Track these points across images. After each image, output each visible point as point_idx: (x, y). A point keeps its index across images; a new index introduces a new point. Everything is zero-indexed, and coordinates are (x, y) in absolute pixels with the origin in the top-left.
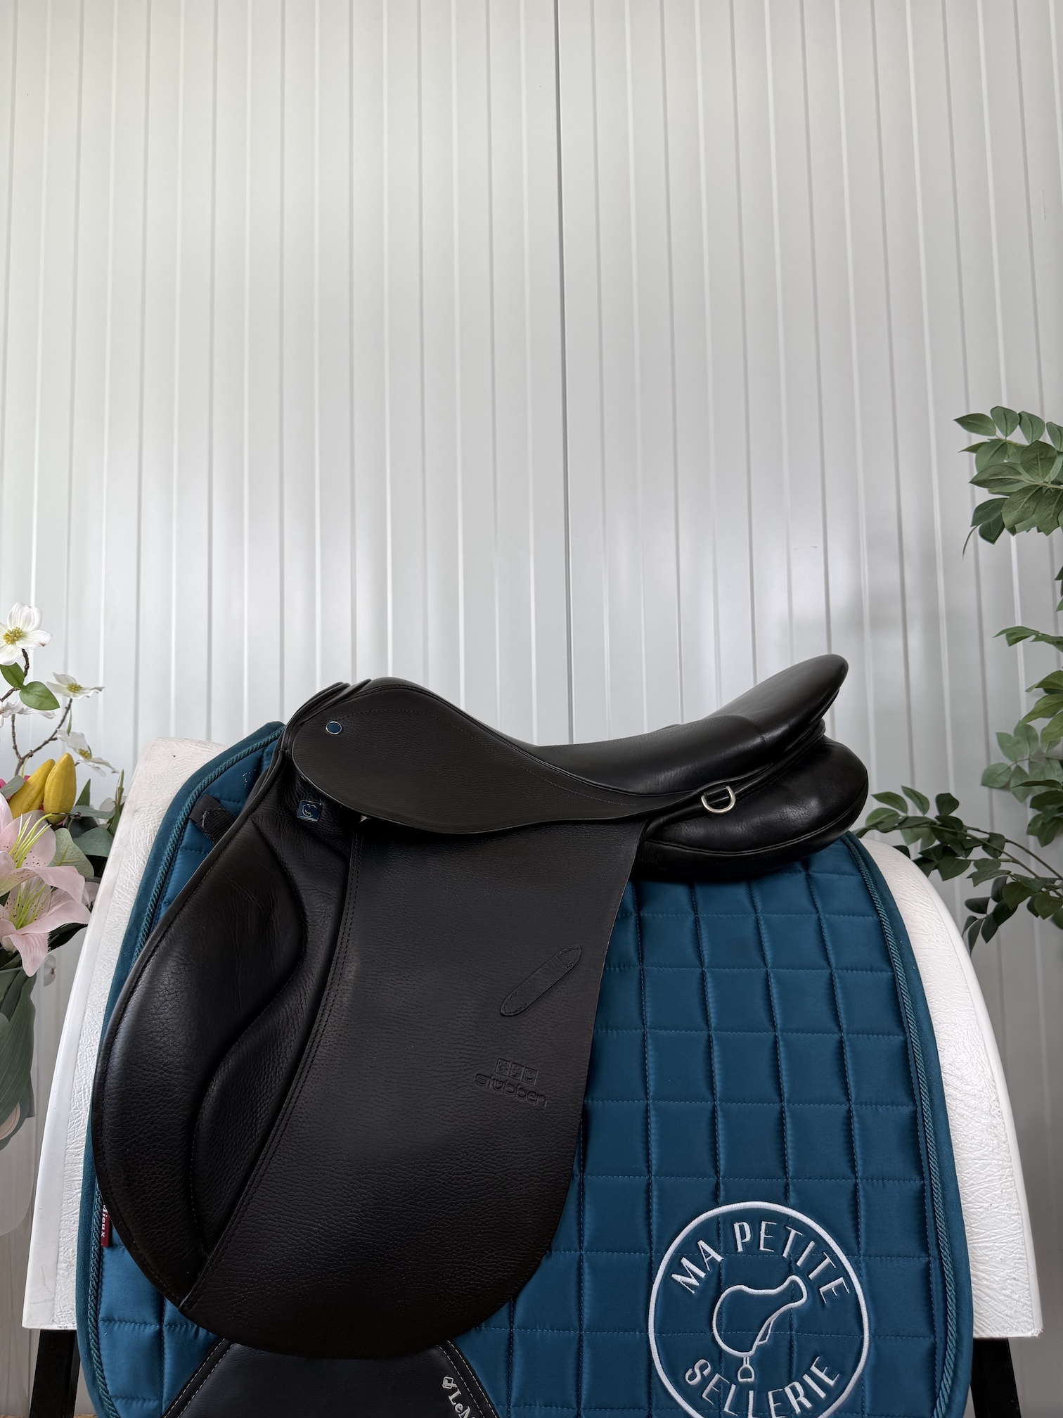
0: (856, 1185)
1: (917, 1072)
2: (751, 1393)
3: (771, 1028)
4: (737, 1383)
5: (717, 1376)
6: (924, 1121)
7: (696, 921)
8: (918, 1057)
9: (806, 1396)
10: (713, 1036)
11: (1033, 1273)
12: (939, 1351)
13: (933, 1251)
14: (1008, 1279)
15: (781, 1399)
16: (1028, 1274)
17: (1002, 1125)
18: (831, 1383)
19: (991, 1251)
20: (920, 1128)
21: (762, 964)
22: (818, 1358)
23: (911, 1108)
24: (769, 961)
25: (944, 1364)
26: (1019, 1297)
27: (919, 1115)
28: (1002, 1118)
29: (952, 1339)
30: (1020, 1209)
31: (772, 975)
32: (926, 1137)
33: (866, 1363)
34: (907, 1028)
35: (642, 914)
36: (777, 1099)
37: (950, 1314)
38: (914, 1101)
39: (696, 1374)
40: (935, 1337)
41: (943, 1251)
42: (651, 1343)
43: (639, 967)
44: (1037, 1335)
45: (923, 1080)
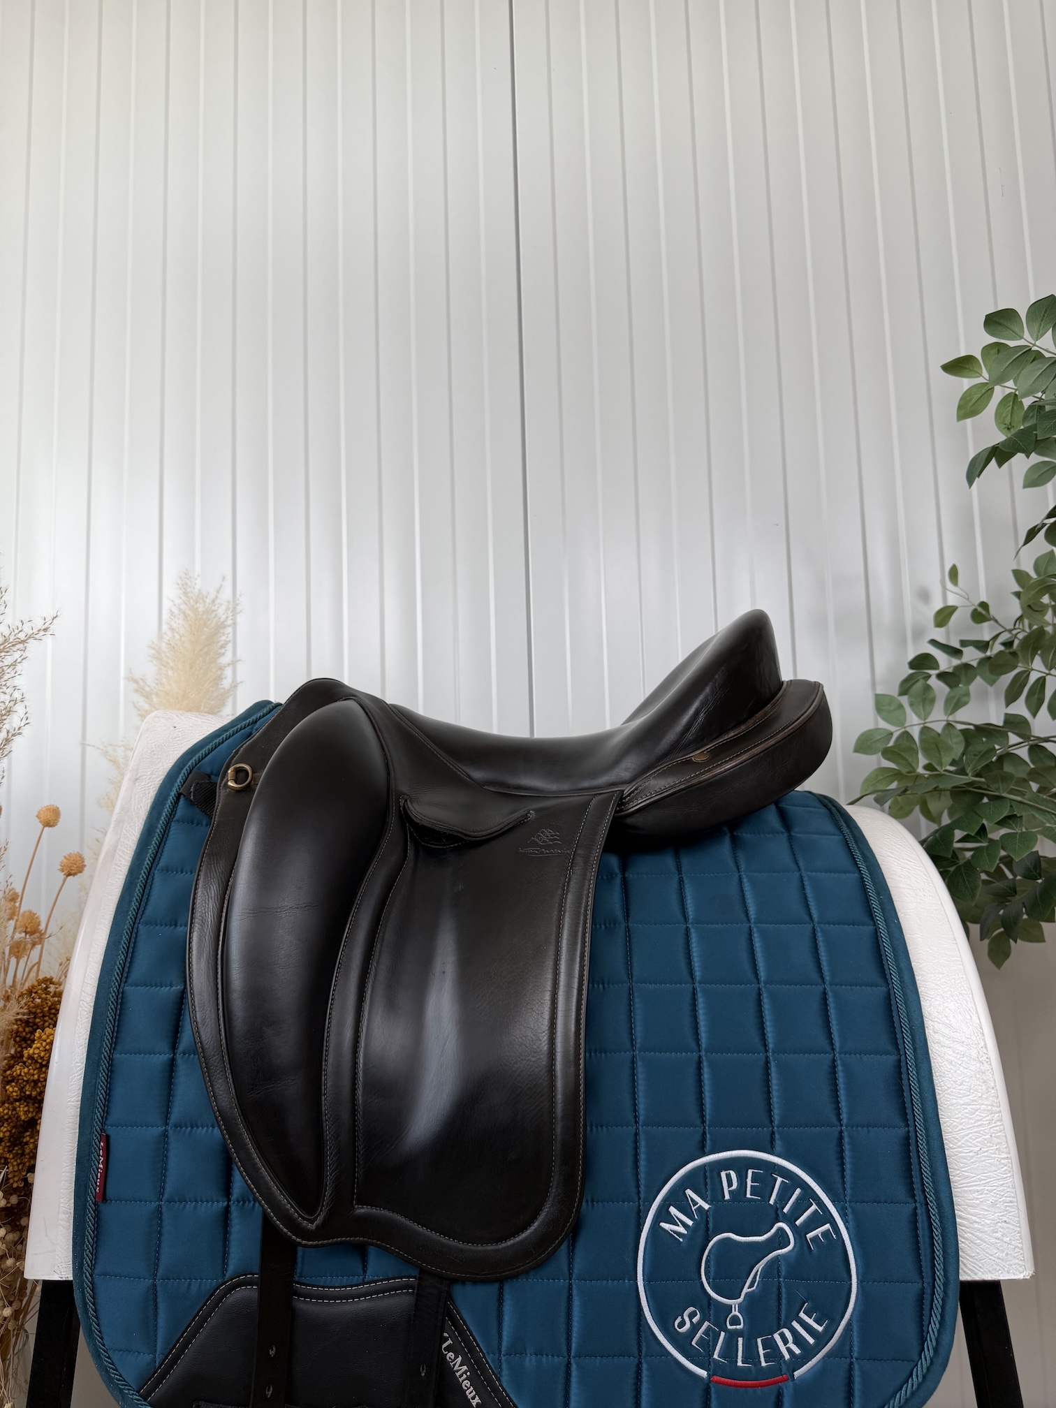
0: (841, 1132)
1: (901, 1022)
2: (740, 1340)
3: (755, 980)
4: (726, 1330)
5: (706, 1324)
6: (908, 1069)
8: (901, 1008)
9: (795, 1343)
10: (698, 989)
11: (1023, 1216)
12: (927, 1296)
13: (919, 1197)
14: (999, 1222)
15: (770, 1345)
16: (1019, 1217)
17: (990, 1070)
18: (820, 1329)
19: (982, 1194)
20: (904, 1076)
21: (745, 919)
22: (806, 1304)
23: (895, 1057)
25: (932, 1308)
26: (1010, 1240)
27: (903, 1064)
28: (991, 1064)
29: (939, 1283)
30: (1009, 1153)
31: (755, 930)
32: (910, 1085)
33: (854, 1309)
34: (889, 980)
37: (938, 1259)
38: (898, 1050)
39: (686, 1320)
40: (923, 1283)
41: (929, 1196)
42: (640, 1294)
44: (1028, 1277)
45: (906, 1028)
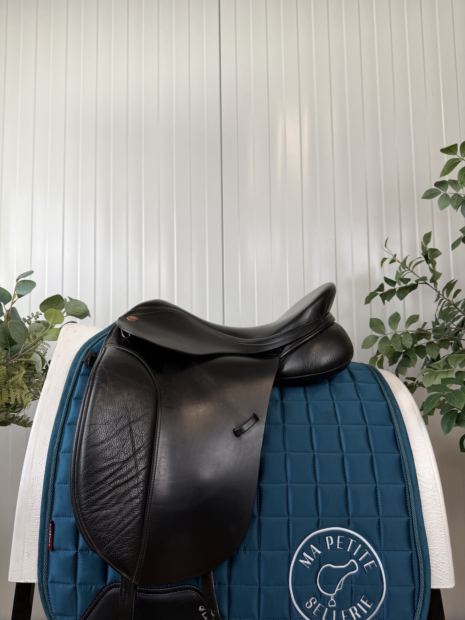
0: (379, 519)
1: (405, 469)
2: (334, 612)
3: (341, 451)
4: (328, 608)
5: (319, 604)
6: (409, 491)
7: (307, 404)
8: (406, 463)
9: (358, 613)
10: (316, 455)
11: (451, 560)
12: (417, 592)
13: (414, 549)
14: (440, 563)
15: (348, 614)
16: (449, 561)
17: (438, 495)
18: (369, 607)
19: (433, 550)
20: (407, 494)
21: (336, 423)
22: (364, 596)
23: (403, 486)
24: (340, 422)
25: (419, 598)
26: (445, 571)
27: (407, 489)
28: (438, 492)
29: (422, 587)
30: (445, 532)
31: (341, 428)
32: (410, 498)
33: (385, 598)
34: (400, 451)
35: (283, 402)
36: (344, 482)
37: (421, 576)
38: (405, 482)
39: (310, 603)
40: (415, 586)
41: (418, 548)
42: (290, 590)
43: (283, 425)
44: (452, 587)
45: (408, 473)
